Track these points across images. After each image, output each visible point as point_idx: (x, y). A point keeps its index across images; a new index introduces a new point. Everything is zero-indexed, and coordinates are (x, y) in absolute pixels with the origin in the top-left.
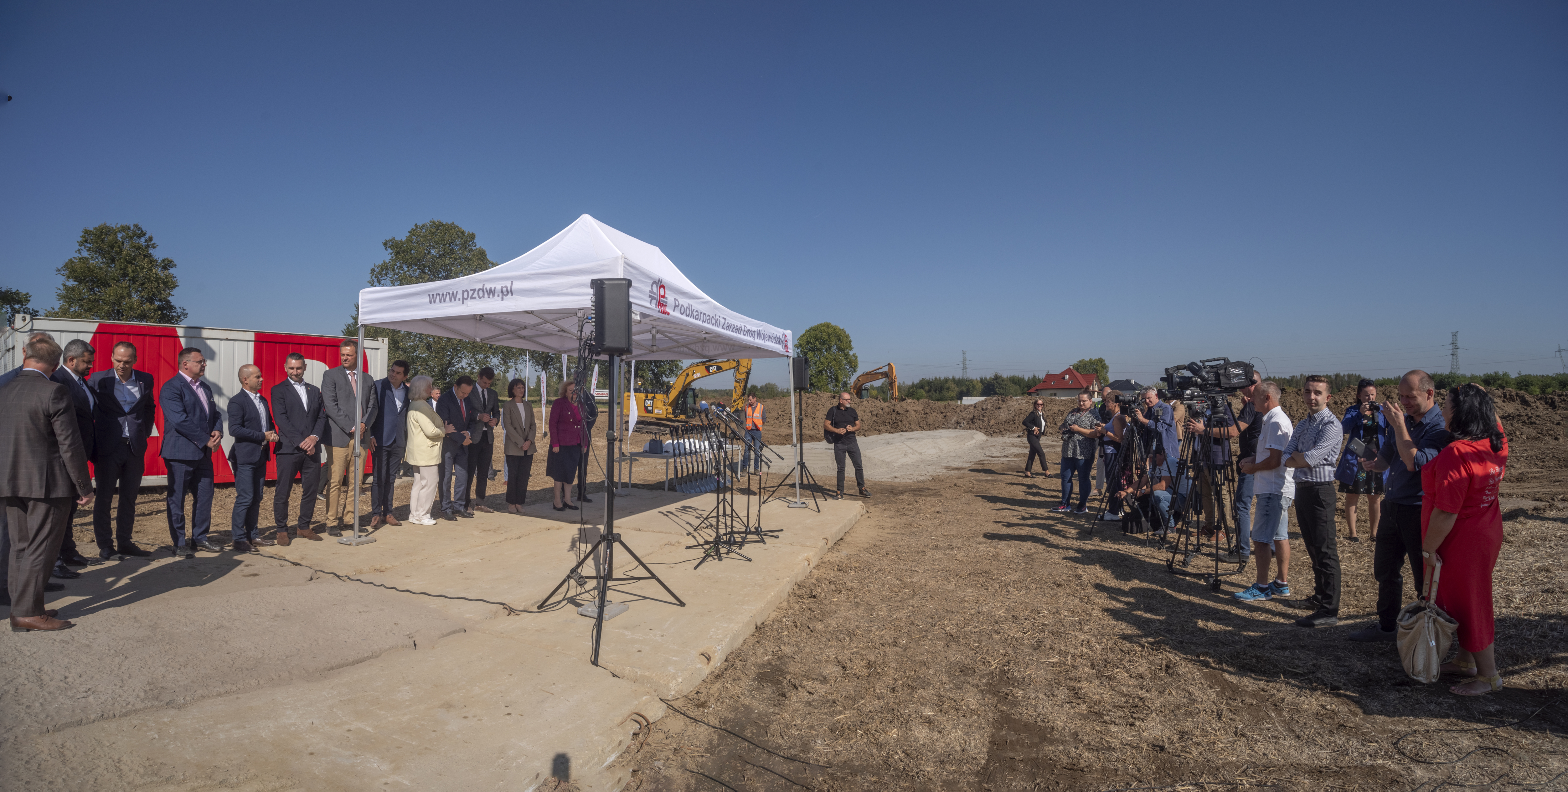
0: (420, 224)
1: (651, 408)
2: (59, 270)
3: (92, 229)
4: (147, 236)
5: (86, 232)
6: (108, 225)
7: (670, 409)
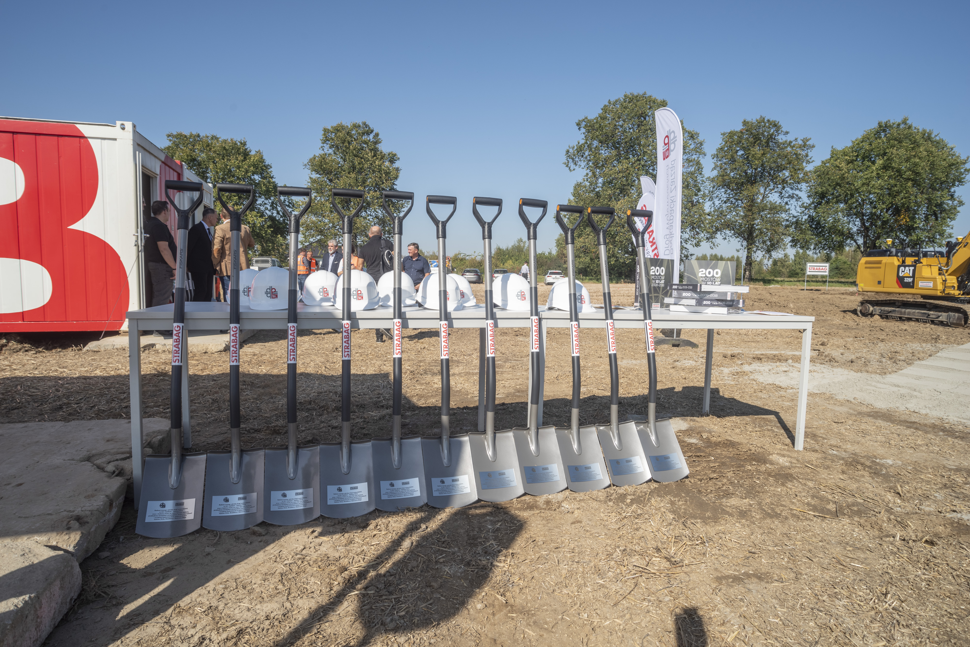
0: (613, 100)
1: (910, 280)
2: (305, 165)
3: (330, 128)
4: (374, 132)
5: (326, 131)
6: (343, 124)
7: (953, 281)
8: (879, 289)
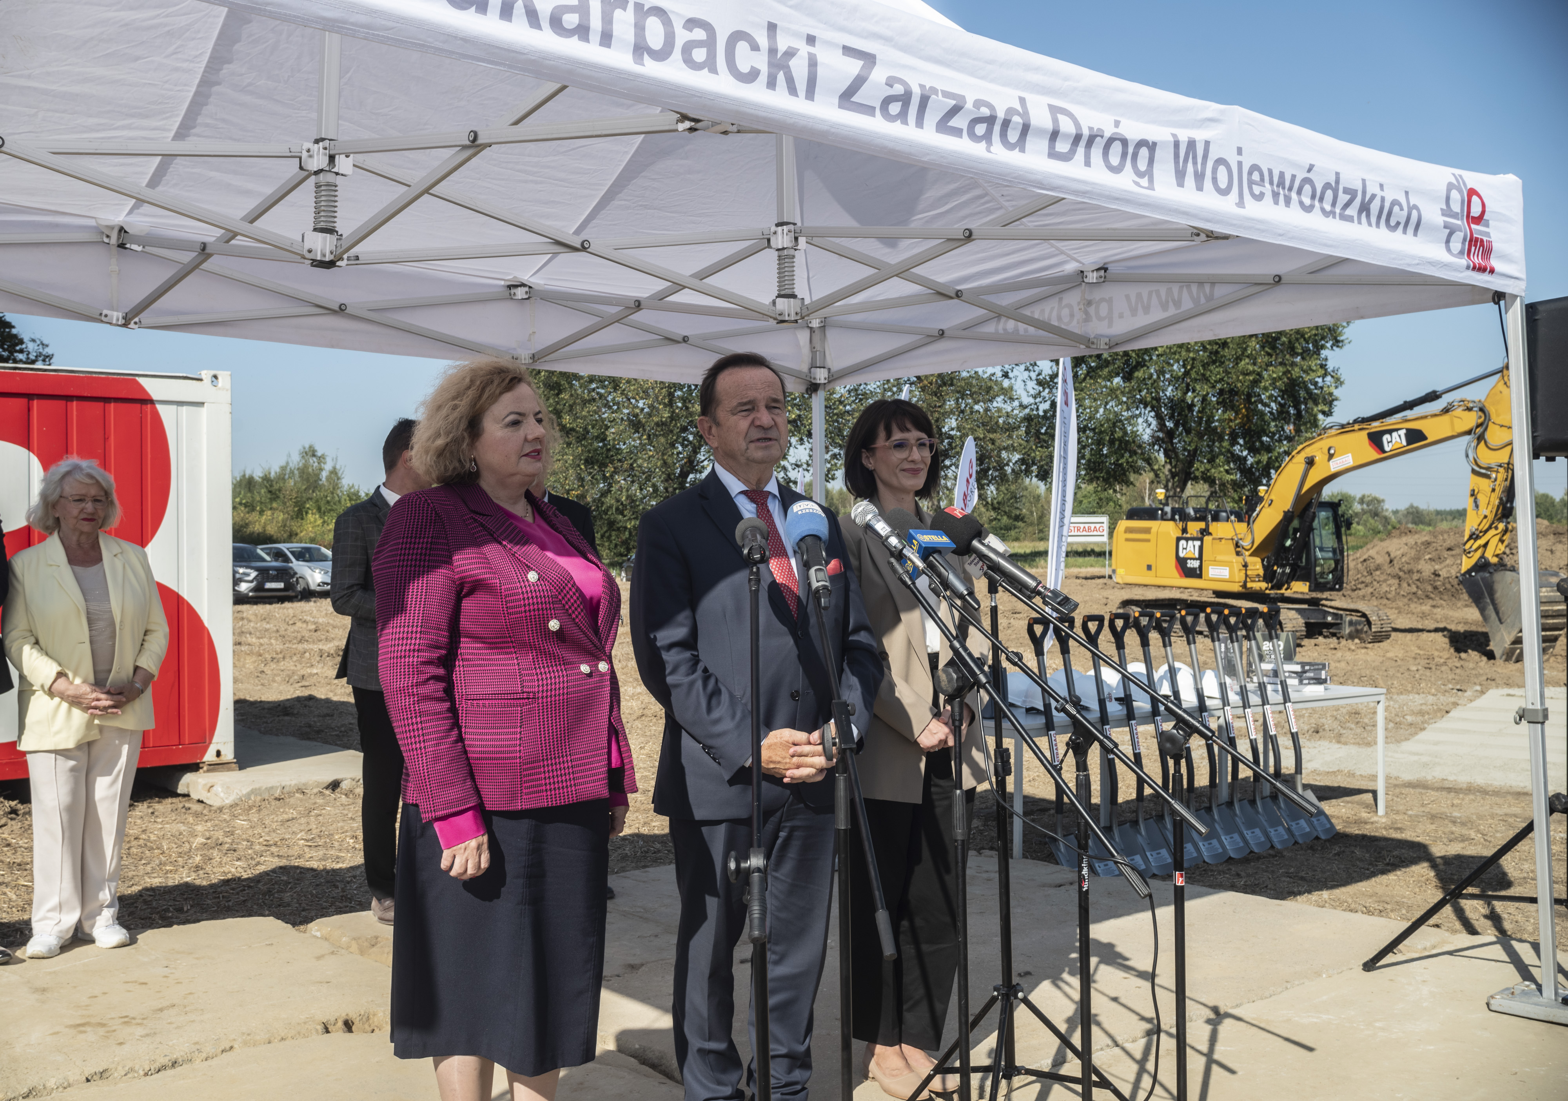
1: (1194, 564)
7: (1256, 566)
8: (1149, 579)
